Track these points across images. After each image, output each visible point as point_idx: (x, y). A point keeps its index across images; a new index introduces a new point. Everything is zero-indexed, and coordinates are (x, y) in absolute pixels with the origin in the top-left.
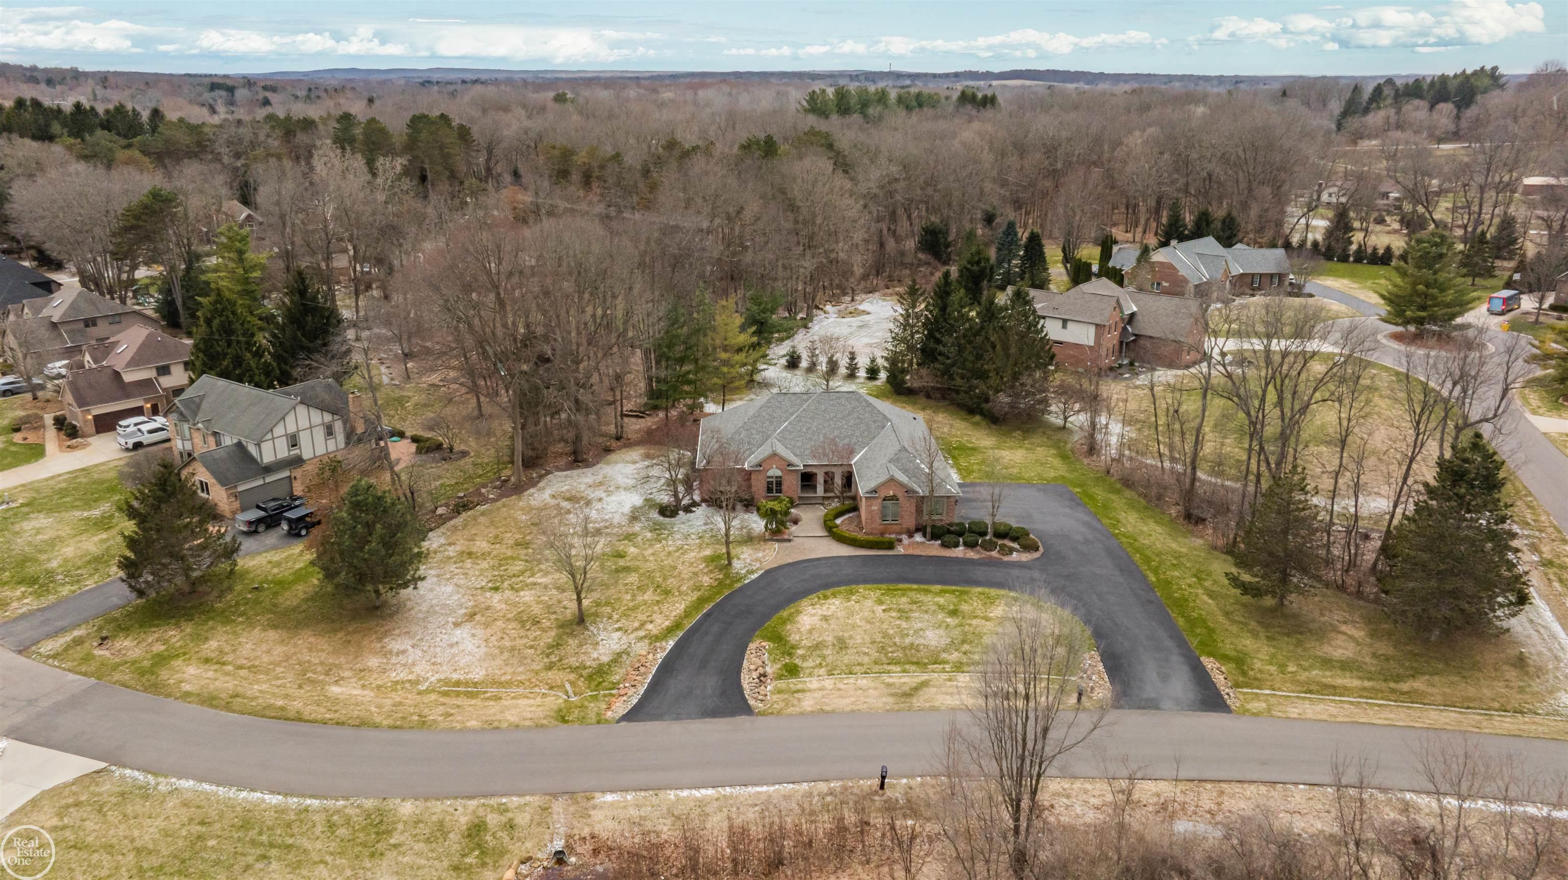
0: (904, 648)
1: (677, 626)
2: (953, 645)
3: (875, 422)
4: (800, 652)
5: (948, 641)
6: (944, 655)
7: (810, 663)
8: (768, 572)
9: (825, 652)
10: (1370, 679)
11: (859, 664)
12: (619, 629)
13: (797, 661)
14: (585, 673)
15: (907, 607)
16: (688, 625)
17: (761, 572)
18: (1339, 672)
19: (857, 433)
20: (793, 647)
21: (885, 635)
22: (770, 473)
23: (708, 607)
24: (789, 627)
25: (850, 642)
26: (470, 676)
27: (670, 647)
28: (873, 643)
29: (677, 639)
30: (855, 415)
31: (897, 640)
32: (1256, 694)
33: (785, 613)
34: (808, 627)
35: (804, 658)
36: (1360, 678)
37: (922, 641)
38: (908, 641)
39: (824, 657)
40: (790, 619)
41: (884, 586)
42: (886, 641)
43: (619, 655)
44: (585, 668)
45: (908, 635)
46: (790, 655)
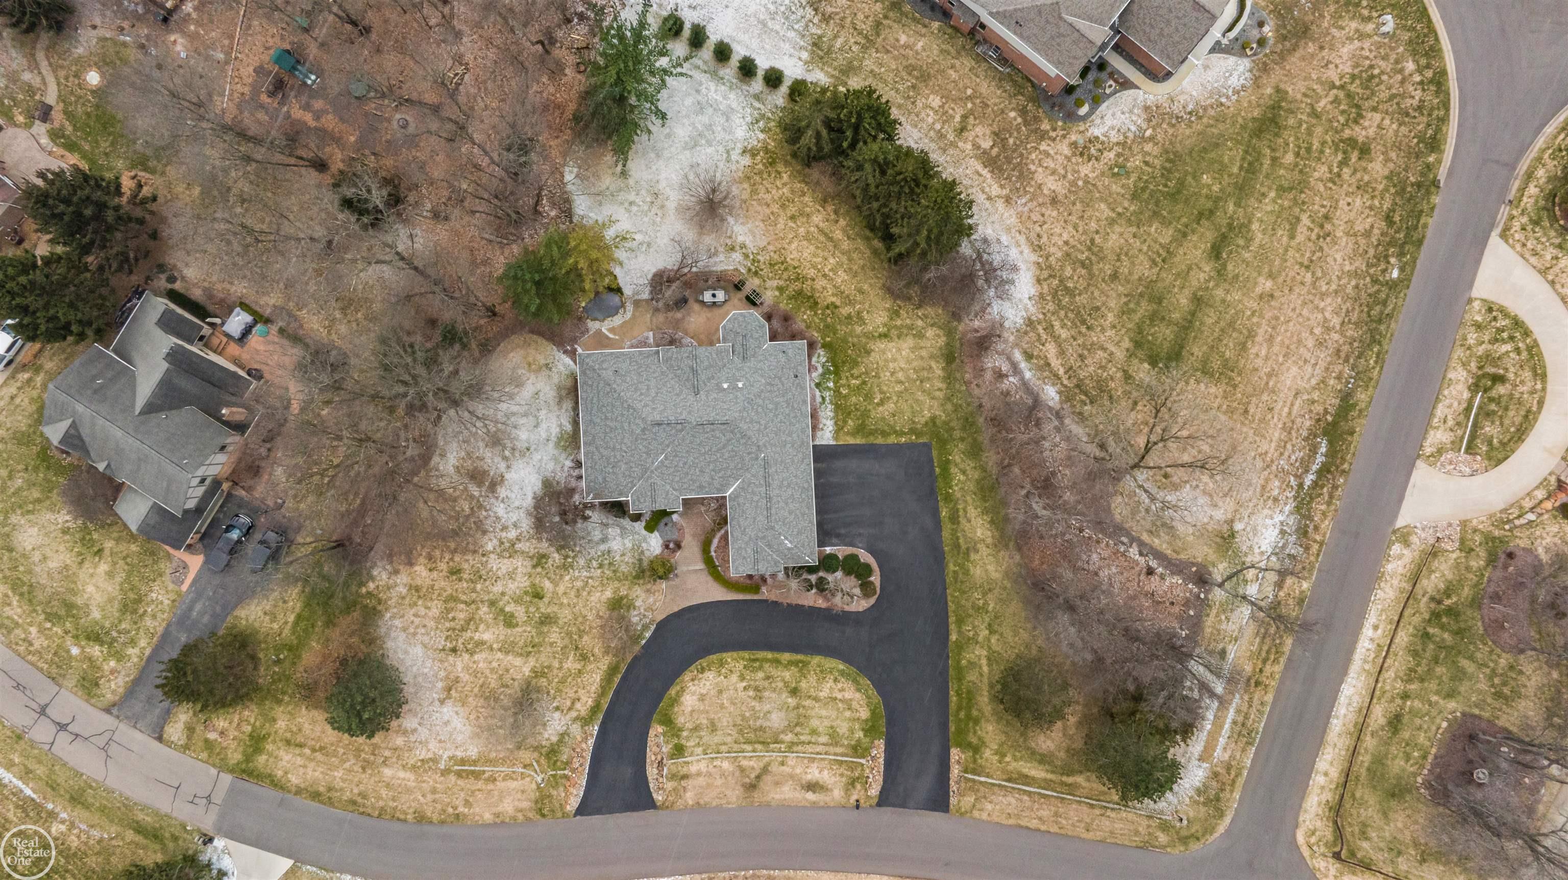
0: (755, 730)
1: (597, 706)
2: (790, 728)
3: (749, 453)
4: (685, 734)
5: (786, 723)
6: (782, 736)
7: (691, 743)
8: (660, 628)
9: (702, 733)
11: (725, 744)
12: (557, 708)
13: (683, 742)
14: (544, 751)
15: (761, 684)
16: (605, 704)
17: (653, 628)
18: (1036, 764)
20: (680, 730)
21: (744, 718)
23: (617, 679)
24: (676, 709)
25: (719, 725)
26: (468, 753)
27: (596, 733)
28: (734, 725)
29: (599, 722)
31: (751, 722)
33: (673, 692)
34: (690, 710)
35: (688, 738)
37: (768, 724)
38: (758, 723)
39: (701, 738)
40: (675, 701)
42: (745, 724)
43: (562, 735)
44: (543, 747)
45: (759, 719)
46: (678, 737)
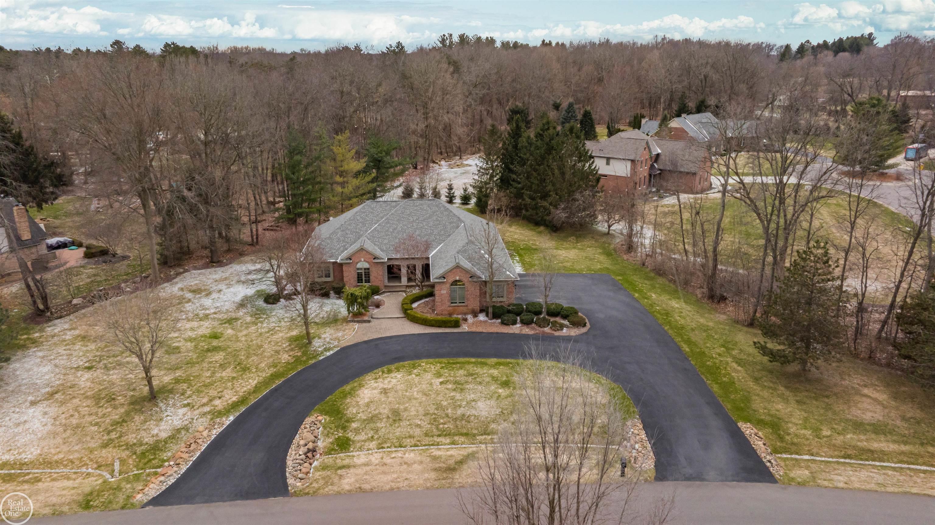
0: (456, 419)
1: (243, 401)
2: (503, 415)
3: (451, 223)
4: (354, 425)
5: (498, 411)
6: (493, 426)
7: (362, 437)
8: (344, 350)
9: (379, 425)
10: (905, 443)
11: (410, 437)
12: (188, 405)
13: (351, 435)
14: (139, 450)
15: (463, 379)
16: (253, 400)
17: (336, 350)
18: (873, 436)
19: (436, 232)
20: (349, 421)
21: (439, 406)
22: (359, 265)
23: (278, 382)
24: (348, 400)
25: (405, 414)
26: (23, 456)
27: (228, 423)
28: (426, 414)
29: (237, 414)
30: (435, 218)
31: (450, 411)
32: (796, 460)
33: (347, 388)
34: (367, 400)
35: (357, 431)
36: (894, 442)
37: (474, 412)
38: (459, 412)
39: (377, 430)
40: (351, 393)
41: (444, 360)
42: (440, 412)
43: (178, 431)
44: (141, 445)
45: (460, 406)
46: (344, 428)
